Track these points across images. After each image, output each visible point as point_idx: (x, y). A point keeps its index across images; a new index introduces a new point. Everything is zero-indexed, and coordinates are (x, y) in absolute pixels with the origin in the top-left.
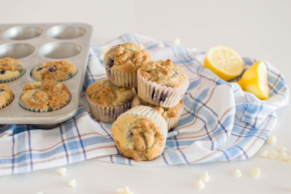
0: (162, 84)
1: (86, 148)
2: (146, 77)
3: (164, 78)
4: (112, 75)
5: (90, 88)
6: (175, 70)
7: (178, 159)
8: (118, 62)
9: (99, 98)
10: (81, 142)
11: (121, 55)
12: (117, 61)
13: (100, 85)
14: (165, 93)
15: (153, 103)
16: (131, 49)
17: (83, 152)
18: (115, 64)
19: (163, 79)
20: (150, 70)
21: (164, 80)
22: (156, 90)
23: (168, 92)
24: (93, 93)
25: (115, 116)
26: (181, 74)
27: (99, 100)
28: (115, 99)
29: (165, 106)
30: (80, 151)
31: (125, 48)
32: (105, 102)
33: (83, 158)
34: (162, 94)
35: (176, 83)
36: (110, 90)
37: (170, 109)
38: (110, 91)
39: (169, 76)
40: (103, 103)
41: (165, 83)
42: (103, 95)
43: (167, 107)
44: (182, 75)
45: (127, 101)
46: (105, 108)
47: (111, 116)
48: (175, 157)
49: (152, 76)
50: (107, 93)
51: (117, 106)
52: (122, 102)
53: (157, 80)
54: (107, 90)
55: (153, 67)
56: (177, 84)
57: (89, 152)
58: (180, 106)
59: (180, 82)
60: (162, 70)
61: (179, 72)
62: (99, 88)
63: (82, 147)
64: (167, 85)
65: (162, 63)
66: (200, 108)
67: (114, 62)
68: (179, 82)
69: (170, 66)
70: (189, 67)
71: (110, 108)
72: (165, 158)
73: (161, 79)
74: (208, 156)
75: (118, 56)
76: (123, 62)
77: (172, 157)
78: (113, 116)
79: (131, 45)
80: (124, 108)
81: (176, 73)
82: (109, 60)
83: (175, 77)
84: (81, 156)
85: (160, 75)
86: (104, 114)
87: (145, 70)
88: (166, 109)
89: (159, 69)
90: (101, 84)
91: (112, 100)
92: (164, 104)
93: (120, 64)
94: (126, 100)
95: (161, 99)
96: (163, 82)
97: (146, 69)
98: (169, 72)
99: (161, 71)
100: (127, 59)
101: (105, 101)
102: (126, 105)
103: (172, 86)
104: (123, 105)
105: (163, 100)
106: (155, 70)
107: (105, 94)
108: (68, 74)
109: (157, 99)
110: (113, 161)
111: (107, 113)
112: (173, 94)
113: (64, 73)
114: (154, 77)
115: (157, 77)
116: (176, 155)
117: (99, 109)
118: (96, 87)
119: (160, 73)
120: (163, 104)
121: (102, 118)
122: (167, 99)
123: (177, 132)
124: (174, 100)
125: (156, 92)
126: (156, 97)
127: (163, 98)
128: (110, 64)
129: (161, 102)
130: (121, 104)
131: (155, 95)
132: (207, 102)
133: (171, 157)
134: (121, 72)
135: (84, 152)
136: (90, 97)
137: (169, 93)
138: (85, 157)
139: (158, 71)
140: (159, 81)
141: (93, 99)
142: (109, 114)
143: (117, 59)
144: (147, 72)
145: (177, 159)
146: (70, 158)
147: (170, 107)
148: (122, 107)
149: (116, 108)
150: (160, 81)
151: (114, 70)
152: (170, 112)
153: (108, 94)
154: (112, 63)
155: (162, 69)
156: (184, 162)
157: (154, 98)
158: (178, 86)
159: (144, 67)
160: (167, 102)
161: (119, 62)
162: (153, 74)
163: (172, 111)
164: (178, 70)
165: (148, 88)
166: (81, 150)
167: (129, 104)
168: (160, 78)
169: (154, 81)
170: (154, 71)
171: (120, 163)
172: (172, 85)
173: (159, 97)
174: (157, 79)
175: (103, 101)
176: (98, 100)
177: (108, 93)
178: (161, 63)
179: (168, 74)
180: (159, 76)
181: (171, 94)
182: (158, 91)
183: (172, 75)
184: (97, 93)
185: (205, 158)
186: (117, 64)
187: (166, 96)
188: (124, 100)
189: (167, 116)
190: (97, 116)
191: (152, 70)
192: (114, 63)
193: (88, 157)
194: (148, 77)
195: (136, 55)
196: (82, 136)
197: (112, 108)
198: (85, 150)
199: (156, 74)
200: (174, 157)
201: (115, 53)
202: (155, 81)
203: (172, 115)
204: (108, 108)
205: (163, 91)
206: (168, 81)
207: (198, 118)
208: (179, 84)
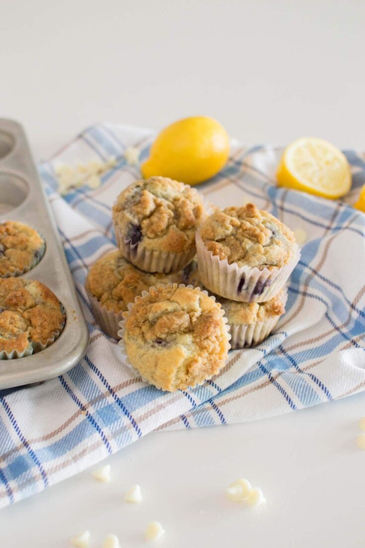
0: (257, 263)
1: (136, 414)
2: (223, 254)
3: (258, 250)
6: (268, 224)
7: (314, 397)
9: (120, 299)
10: (119, 405)
11: (152, 212)
12: (150, 230)
13: (112, 271)
15: (240, 299)
17: (132, 425)
19: (255, 253)
20: (223, 237)
21: (259, 255)
22: (247, 277)
23: (270, 277)
24: (103, 290)
26: (281, 233)
30: (125, 424)
31: (154, 194)
33: (135, 437)
34: (259, 282)
35: (282, 257)
36: (138, 279)
37: (269, 303)
38: (139, 281)
39: (264, 245)
41: (263, 261)
42: (129, 292)
43: (264, 301)
44: (284, 233)
49: (231, 249)
50: (133, 286)
53: (244, 257)
54: (133, 280)
55: (227, 229)
56: (284, 258)
57: (143, 422)
59: (288, 252)
60: (248, 232)
61: (277, 229)
62: (112, 278)
63: (126, 414)
64: (267, 263)
65: (239, 214)
68: (285, 253)
69: (257, 217)
72: (290, 400)
73: (252, 255)
79: (163, 185)
81: (273, 233)
83: (277, 244)
84: (131, 435)
85: (248, 244)
87: (213, 237)
88: (262, 304)
89: (241, 230)
90: (113, 267)
95: (255, 292)
96: (257, 259)
97: (214, 235)
98: (263, 234)
99: (246, 235)
103: (275, 264)
105: (260, 292)
106: (232, 235)
107: (131, 287)
108: (32, 255)
109: (247, 292)
110: (190, 427)
113: (24, 254)
114: (238, 252)
115: (243, 249)
118: (106, 276)
119: (246, 240)
120: (258, 298)
122: (266, 289)
125: (247, 281)
126: (247, 288)
127: (260, 289)
128: (135, 236)
129: (256, 296)
131: (244, 287)
135: (134, 423)
137: (272, 279)
138: (138, 434)
139: (239, 236)
140: (250, 259)
141: (108, 302)
143: (148, 225)
144: (217, 241)
146: (112, 442)
150: (253, 259)
152: (269, 307)
153: (136, 287)
154: (139, 234)
155: (246, 230)
156: (324, 398)
157: (243, 292)
158: (286, 261)
159: (209, 234)
160: (266, 293)
162: (232, 245)
164: (273, 223)
165: (230, 276)
166: (125, 420)
168: (250, 253)
169: (239, 260)
170: (232, 237)
171: (205, 427)
172: (275, 261)
173: (252, 289)
174: (243, 254)
176: (118, 303)
177: (136, 285)
178: (237, 213)
179: (261, 239)
180: (248, 247)
181: (276, 278)
182: (251, 278)
183: (269, 241)
184: (112, 288)
185: (361, 385)
187: (265, 285)
191: (227, 236)
192: (144, 234)
193: (144, 432)
194: (224, 253)
196: (116, 391)
198: (133, 419)
199: (238, 242)
200: (307, 395)
202: (243, 260)
203: (276, 311)
205: (260, 279)
206: (267, 255)
207: (311, 296)
208: (288, 257)
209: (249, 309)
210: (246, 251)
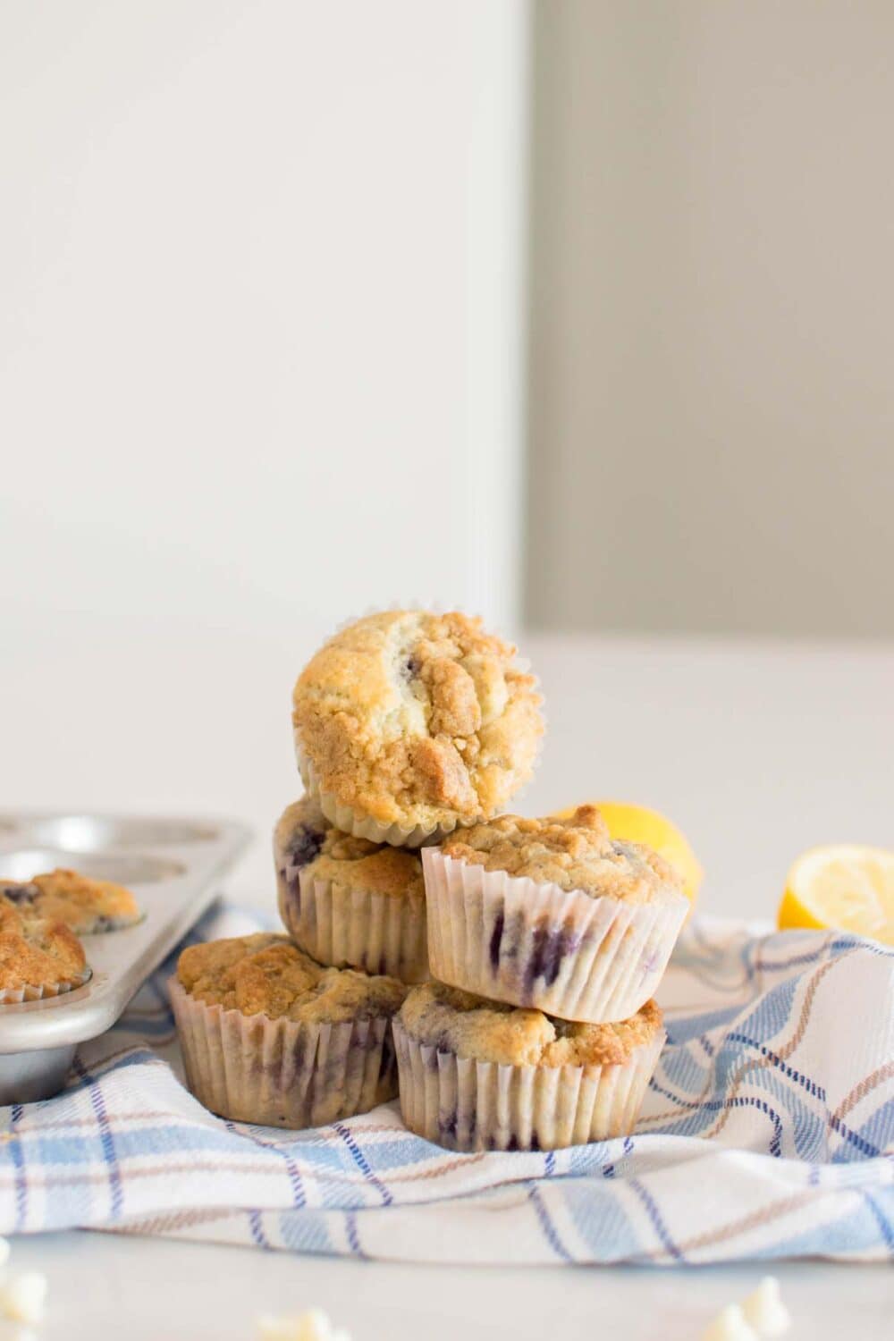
1: (129, 1163)
3: (556, 861)
4: (304, 903)
5: (194, 951)
6: (617, 844)
8: (342, 848)
9: (232, 987)
10: (104, 1141)
14: (555, 930)
15: (497, 991)
17: (107, 1180)
18: (328, 853)
19: (545, 864)
20: (489, 846)
21: (551, 868)
22: (510, 910)
23: (569, 922)
24: (203, 972)
25: (305, 1081)
26: (643, 859)
27: (231, 993)
28: (313, 994)
29: (561, 1010)
30: (90, 1173)
32: (259, 1000)
34: (541, 936)
35: (616, 884)
36: (292, 956)
37: (588, 1031)
38: (292, 962)
39: (577, 856)
40: (248, 1004)
41: (558, 881)
43: (569, 1015)
45: (375, 1006)
46: (258, 1032)
47: (285, 1080)
49: (492, 857)
50: (272, 967)
51: (321, 1020)
52: (345, 1005)
53: (516, 871)
54: (275, 955)
55: (503, 831)
56: (620, 886)
57: (138, 1181)
58: (643, 1033)
59: (636, 882)
60: (549, 836)
61: (636, 853)
62: (235, 953)
63: (108, 1158)
66: (753, 1065)
67: (326, 845)
68: (628, 881)
69: (593, 829)
71: (281, 1033)
73: (536, 865)
74: (781, 1208)
78: (294, 1083)
80: (354, 1043)
81: (620, 854)
82: (301, 832)
83: (614, 863)
85: (536, 850)
86: (248, 1063)
88: (566, 1028)
91: (296, 994)
92: (553, 999)
93: (352, 857)
94: (368, 999)
95: (536, 968)
96: (545, 873)
98: (582, 839)
99: (543, 839)
101: (260, 992)
102: (363, 1026)
104: (349, 1021)
105: (549, 971)
106: (512, 839)
107: (268, 969)
109: (515, 966)
111: (266, 1060)
112: (600, 937)
114: (505, 860)
115: (521, 859)
117: (226, 1035)
118: (222, 951)
119: (537, 845)
120: (547, 994)
121: (243, 1093)
122: (567, 965)
123: (624, 1147)
124: (607, 980)
125: (508, 925)
126: (513, 953)
127: (548, 957)
128: (303, 851)
129: (541, 982)
130: (341, 1014)
131: (505, 945)
132: (792, 1046)
135: (115, 1178)
136: (189, 990)
137: (580, 931)
139: (524, 841)
140: (529, 872)
141: (205, 993)
142: (276, 1069)
147: (585, 1016)
148: (345, 1033)
149: (314, 1031)
150: (535, 872)
151: (316, 875)
152: (588, 1044)
153: (278, 973)
154: (313, 849)
155: (549, 833)
156: (651, 1238)
157: (504, 961)
158: (626, 897)
159: (460, 839)
160: (570, 985)
161: (347, 849)
162: (500, 853)
163: (599, 1040)
164: (630, 845)
165: (470, 911)
166: (100, 1168)
167: (380, 1025)
168: (533, 863)
170: (507, 843)
172: (592, 884)
173: (526, 955)
174: (518, 863)
175: (249, 995)
176: (223, 996)
177: (281, 965)
178: (548, 820)
179: (574, 847)
180: (531, 854)
181: (588, 936)
182: (521, 916)
183: (593, 855)
184: (224, 969)
185: (760, 1218)
187: (560, 952)
188: (356, 999)
189: (570, 1057)
190: (216, 1086)
191: (500, 840)
192: (324, 850)
194: (470, 858)
196: (116, 1120)
197: (292, 1030)
198: (119, 1170)
199: (517, 848)
202: (513, 871)
203: (599, 1051)
204: (270, 1031)
205: (544, 921)
206: (574, 872)
207: (742, 1102)
208: (632, 889)
209: (522, 1026)
210: (526, 860)
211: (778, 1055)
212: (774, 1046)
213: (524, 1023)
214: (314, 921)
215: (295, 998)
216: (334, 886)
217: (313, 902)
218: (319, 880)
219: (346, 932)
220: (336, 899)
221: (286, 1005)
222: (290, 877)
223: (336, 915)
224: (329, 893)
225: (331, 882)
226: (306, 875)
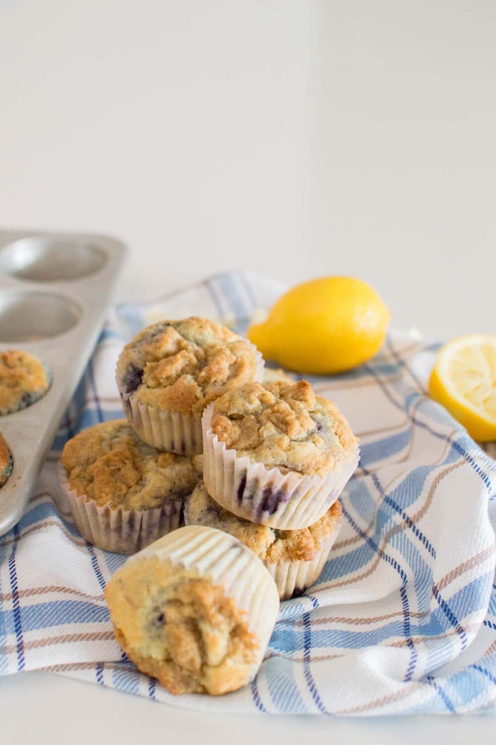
0: (271, 460)
1: (29, 636)
2: (225, 435)
3: (279, 443)
4: (135, 414)
5: (71, 446)
6: (319, 416)
7: (295, 700)
8: (153, 378)
9: (91, 481)
10: (15, 616)
11: (167, 355)
12: (152, 375)
13: (102, 440)
14: (275, 491)
15: (240, 513)
16: (199, 337)
17: (16, 649)
18: (146, 383)
19: (272, 445)
20: (241, 413)
21: (276, 449)
22: (250, 477)
23: (285, 487)
24: (77, 461)
25: (135, 536)
26: (333, 431)
27: (91, 485)
28: (138, 488)
29: (278, 526)
30: (7, 644)
31: (183, 336)
32: (107, 494)
33: (12, 667)
34: (268, 491)
35: (314, 462)
36: (127, 458)
37: (294, 535)
38: (128, 462)
39: (293, 437)
40: (100, 497)
41: (281, 459)
42: (104, 471)
43: (283, 528)
44: (339, 433)
45: (174, 494)
46: (107, 513)
47: (124, 536)
48: (286, 696)
49: (242, 432)
50: (115, 465)
51: (143, 508)
52: (156, 498)
53: (254, 448)
54: (117, 458)
55: (251, 403)
56: (316, 464)
57: (33, 650)
58: (328, 524)
59: (327, 458)
60: (278, 415)
61: (330, 424)
62: (96, 448)
63: (17, 631)
64: (286, 464)
65: (283, 392)
66: (397, 529)
67: (145, 377)
68: (322, 459)
69: (306, 401)
70: (390, 388)
71: (120, 513)
72: (256, 695)
73: (268, 447)
75: (157, 360)
76: (168, 378)
77: (280, 692)
78: (130, 536)
79: (201, 327)
80: (163, 514)
81: (319, 428)
82: (131, 369)
83: (314, 443)
84: (8, 661)
85: (269, 430)
86: (102, 526)
87: (226, 410)
88: (281, 535)
89: (269, 411)
90: (106, 436)
91: (129, 488)
92: (273, 522)
93: (159, 385)
94: (171, 491)
95: (264, 507)
96: (272, 454)
97: (229, 408)
98: (297, 424)
99: (274, 419)
100: (183, 371)
101: (107, 490)
102: (168, 508)
103: (299, 469)
104: (159, 506)
105: (272, 509)
106: (256, 414)
107: (112, 468)
108: (19, 396)
109: (252, 504)
110: (102, 683)
111: (113, 525)
112: (303, 494)
113: (7, 392)
114: (249, 437)
115: (259, 436)
116: (292, 688)
117: (89, 512)
118: (89, 445)
119: (269, 425)
120: (270, 519)
121: (100, 537)
122: (282, 507)
123: (313, 603)
124: (306, 510)
125: (248, 484)
126: (251, 497)
127: (271, 502)
128: (132, 382)
129: (266, 514)
130: (154, 503)
131: (246, 493)
132: (421, 514)
133: (277, 692)
134: (158, 410)
135: (20, 648)
136: (69, 474)
137: (290, 491)
138: (19, 664)
139: (263, 418)
140: (262, 452)
141: (77, 480)
142: (119, 529)
143: (152, 369)
144: (232, 418)
145: (293, 699)
147: (292, 527)
148: (157, 513)
149: (138, 514)
150: (266, 452)
151: (139, 400)
152: (293, 544)
153: (119, 469)
154: (138, 380)
155: (278, 411)
156: (314, 709)
157: (245, 502)
158: (320, 471)
159: (224, 403)
160: (284, 515)
161: (155, 378)
162: (247, 428)
163: (300, 542)
164: (327, 416)
165: (227, 471)
166: (11, 640)
167: (178, 505)
168: (266, 443)
169: (247, 449)
170: (253, 417)
171: (124, 691)
172: (300, 466)
173: (259, 499)
174: (256, 443)
175: (100, 491)
176: (87, 486)
177: (120, 465)
178: (281, 390)
179: (291, 429)
180: (265, 434)
181: (296, 492)
182: (256, 481)
183: (304, 435)
184: (89, 462)
186: (151, 383)
187: (279, 498)
188: (163, 492)
189: (283, 554)
190: (86, 531)
191: (246, 412)
192: (143, 381)
193: (30, 665)
194: (229, 435)
195: (210, 358)
196: (22, 596)
197: (126, 514)
198: (22, 642)
199: (258, 425)
200: (284, 694)
201: (150, 349)
202: (251, 451)
203: (299, 553)
204: (114, 514)
205: (270, 486)
206: (290, 453)
207: (387, 558)
208: (324, 465)
209: (255, 538)
210: (262, 439)
211: (412, 520)
212: (411, 511)
213: (256, 536)
214: (141, 422)
215: (127, 491)
216: (149, 408)
217: (139, 413)
218: (141, 404)
219: (160, 430)
220: (152, 416)
221: (123, 495)
222: (126, 399)
223: (153, 423)
224: (147, 410)
225: (148, 404)
226: (134, 399)
